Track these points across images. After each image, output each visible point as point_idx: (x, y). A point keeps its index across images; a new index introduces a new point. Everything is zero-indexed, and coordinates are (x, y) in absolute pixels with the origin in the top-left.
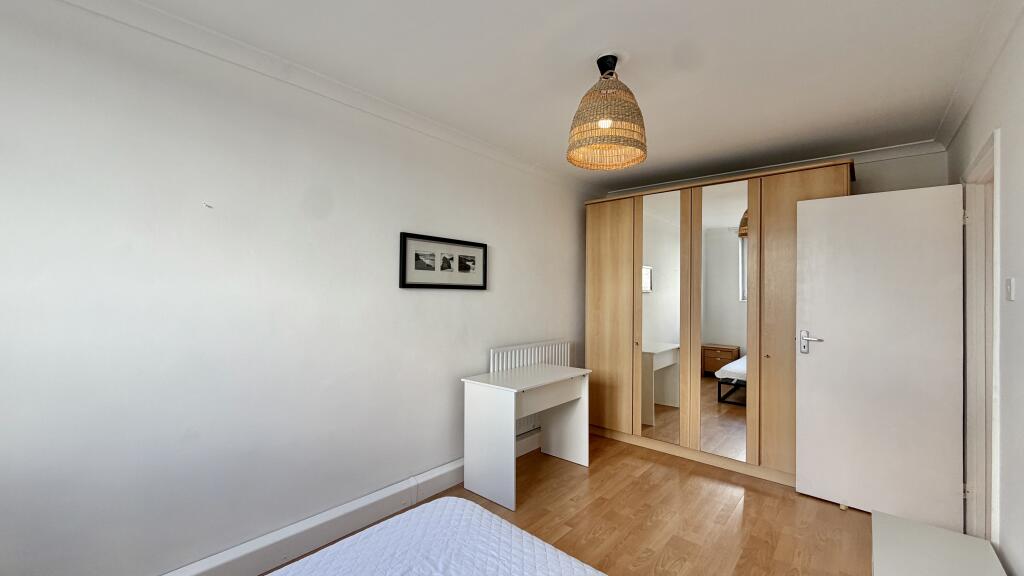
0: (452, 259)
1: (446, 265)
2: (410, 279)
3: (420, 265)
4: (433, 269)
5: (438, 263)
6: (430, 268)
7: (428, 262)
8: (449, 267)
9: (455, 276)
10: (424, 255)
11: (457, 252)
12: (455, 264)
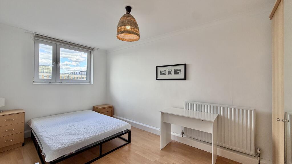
0: (172, 71)
1: (170, 73)
2: (159, 78)
3: (161, 74)
4: (166, 74)
5: (167, 73)
6: (165, 74)
7: (164, 73)
8: (171, 73)
9: (173, 76)
10: (163, 71)
11: (173, 68)
12: (173, 72)
